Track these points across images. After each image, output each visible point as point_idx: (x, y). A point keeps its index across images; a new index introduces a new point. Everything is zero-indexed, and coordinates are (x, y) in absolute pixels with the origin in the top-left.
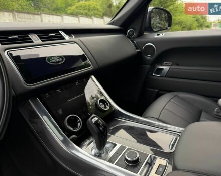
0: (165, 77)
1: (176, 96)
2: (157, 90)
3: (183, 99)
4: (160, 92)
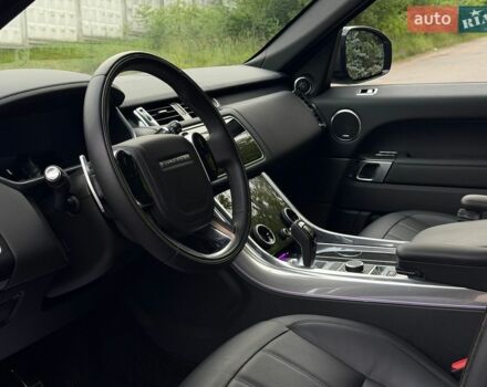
0: (384, 182)
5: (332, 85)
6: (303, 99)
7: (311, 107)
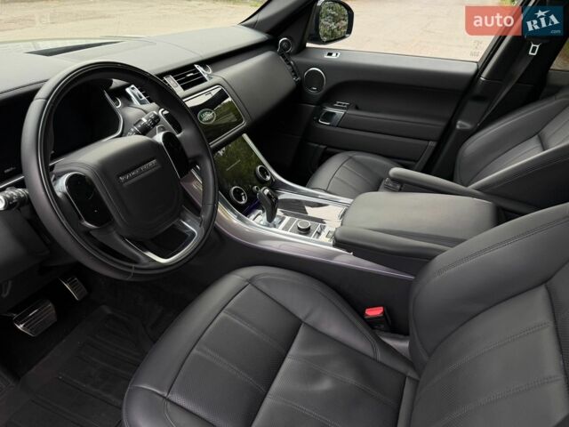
1: (351, 158)
2: (324, 147)
3: (358, 162)
4: (328, 149)
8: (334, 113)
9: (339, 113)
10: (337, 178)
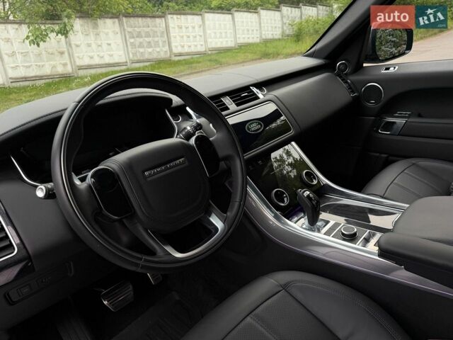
0: (399, 135)
1: (414, 164)
2: (386, 156)
4: (390, 158)
5: (365, 65)
6: (340, 77)
7: (346, 82)
8: (394, 123)
9: (400, 121)
10: (396, 184)
